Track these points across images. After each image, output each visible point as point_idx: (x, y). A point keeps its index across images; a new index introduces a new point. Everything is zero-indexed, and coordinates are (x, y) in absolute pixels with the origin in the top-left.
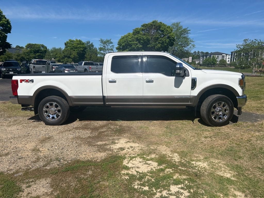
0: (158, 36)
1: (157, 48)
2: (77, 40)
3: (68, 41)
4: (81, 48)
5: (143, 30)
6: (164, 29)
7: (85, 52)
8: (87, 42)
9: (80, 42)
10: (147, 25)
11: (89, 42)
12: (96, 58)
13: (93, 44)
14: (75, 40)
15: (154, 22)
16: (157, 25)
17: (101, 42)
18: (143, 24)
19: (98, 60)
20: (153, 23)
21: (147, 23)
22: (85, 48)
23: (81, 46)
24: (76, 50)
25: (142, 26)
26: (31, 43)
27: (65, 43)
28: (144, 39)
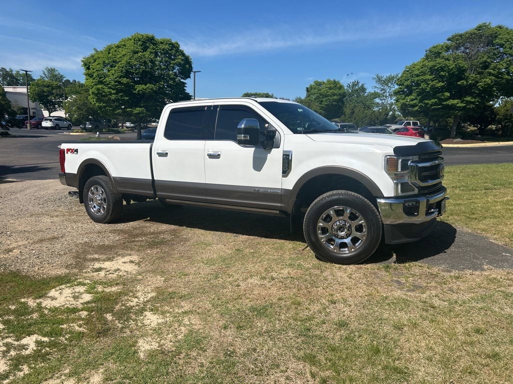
0: (485, 59)
1: (482, 87)
2: (328, 81)
3: (313, 83)
4: (334, 95)
5: (448, 48)
6: (506, 42)
7: (343, 103)
8: (353, 82)
9: (336, 85)
10: (461, 36)
11: (357, 82)
12: (363, 114)
13: (365, 86)
14: (325, 81)
15: (480, 27)
16: (487, 33)
17: (377, 81)
18: (451, 35)
19: (366, 117)
20: (479, 30)
21: (462, 32)
22: (344, 95)
23: (336, 92)
24: (324, 99)
25: (449, 40)
26: (249, 92)
27: (307, 88)
28: (449, 69)
